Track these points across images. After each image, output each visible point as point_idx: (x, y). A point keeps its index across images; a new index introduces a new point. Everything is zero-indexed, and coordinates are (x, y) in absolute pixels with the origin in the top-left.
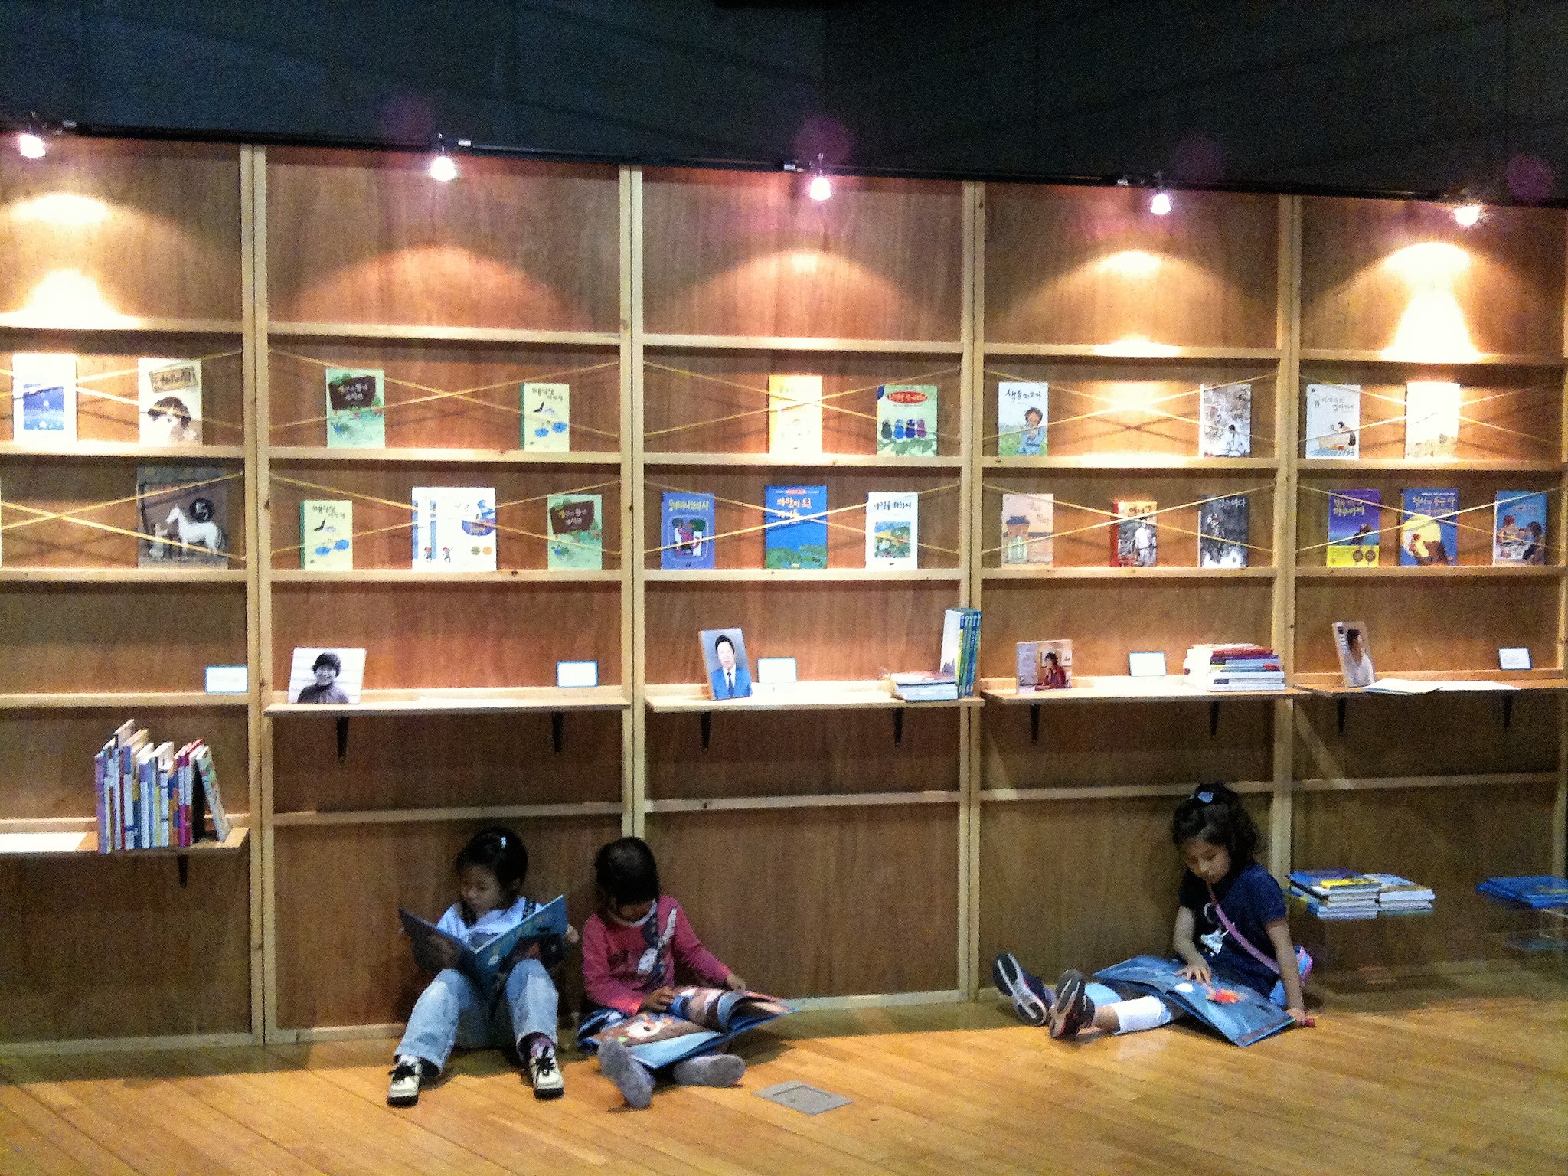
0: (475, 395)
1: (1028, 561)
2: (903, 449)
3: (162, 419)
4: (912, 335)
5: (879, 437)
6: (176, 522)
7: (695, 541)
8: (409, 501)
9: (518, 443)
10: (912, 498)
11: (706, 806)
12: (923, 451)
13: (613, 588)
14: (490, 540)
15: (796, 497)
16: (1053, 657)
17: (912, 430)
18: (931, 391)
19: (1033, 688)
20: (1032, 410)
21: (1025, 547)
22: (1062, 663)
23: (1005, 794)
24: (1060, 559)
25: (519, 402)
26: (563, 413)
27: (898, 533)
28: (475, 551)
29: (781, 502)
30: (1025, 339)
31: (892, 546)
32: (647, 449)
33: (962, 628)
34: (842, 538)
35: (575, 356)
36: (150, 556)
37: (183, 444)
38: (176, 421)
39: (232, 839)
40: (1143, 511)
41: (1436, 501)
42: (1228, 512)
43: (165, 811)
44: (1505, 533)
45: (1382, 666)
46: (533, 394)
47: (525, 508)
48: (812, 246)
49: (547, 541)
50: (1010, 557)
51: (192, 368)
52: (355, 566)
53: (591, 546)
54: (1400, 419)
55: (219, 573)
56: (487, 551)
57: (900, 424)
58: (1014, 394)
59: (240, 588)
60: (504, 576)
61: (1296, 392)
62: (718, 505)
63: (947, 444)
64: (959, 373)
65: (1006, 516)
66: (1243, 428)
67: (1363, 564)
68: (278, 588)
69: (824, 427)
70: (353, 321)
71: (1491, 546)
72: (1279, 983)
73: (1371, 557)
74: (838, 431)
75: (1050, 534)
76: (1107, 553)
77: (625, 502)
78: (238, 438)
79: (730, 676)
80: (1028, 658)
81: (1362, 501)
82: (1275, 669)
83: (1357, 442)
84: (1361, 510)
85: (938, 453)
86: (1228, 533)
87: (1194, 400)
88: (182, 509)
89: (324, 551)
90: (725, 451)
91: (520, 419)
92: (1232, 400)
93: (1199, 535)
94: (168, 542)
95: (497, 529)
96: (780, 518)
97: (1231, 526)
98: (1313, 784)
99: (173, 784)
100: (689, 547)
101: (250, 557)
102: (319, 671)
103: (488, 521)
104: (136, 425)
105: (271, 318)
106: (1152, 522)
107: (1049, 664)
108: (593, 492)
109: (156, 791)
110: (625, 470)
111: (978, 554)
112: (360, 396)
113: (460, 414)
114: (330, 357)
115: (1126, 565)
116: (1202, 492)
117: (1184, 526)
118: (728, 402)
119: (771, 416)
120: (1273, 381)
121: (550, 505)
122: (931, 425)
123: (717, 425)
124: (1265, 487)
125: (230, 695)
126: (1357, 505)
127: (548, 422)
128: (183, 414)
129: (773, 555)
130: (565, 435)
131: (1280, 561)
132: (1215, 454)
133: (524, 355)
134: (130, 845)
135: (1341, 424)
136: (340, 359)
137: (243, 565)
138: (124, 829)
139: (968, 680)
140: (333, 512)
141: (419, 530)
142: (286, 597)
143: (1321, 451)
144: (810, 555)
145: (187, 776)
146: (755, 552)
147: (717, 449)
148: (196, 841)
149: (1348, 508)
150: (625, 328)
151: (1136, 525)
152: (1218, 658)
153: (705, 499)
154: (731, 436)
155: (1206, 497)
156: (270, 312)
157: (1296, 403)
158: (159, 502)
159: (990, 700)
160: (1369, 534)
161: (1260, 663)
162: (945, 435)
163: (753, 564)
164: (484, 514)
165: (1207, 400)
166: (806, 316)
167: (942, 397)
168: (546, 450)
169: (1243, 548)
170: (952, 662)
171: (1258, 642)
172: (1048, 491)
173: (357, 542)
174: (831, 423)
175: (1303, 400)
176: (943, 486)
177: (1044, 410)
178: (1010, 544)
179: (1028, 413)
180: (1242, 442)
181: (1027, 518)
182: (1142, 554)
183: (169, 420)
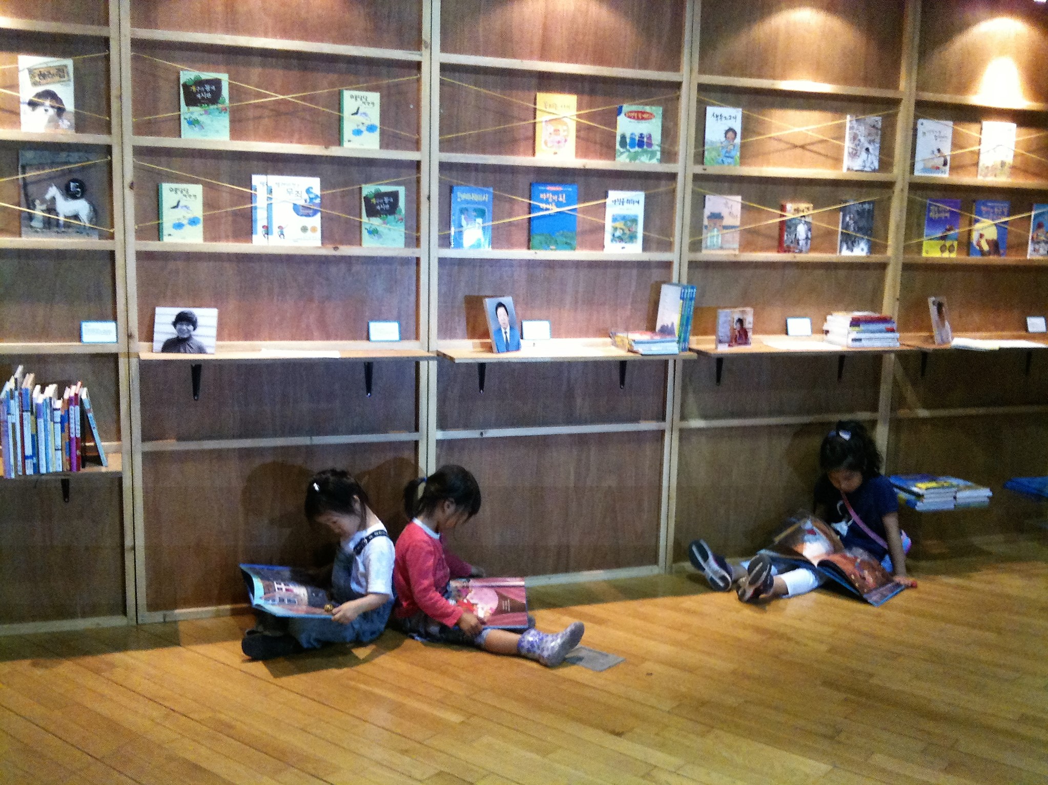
0: (304, 99)
1: (721, 248)
2: (634, 157)
3: (40, 110)
4: (644, 66)
5: (618, 146)
6: (54, 199)
8: (249, 185)
9: (339, 142)
10: (640, 196)
11: (482, 434)
12: (650, 159)
13: (415, 262)
14: (316, 221)
15: (554, 193)
16: (741, 321)
17: (642, 142)
18: (658, 111)
20: (730, 130)
21: (720, 237)
22: (747, 326)
23: (697, 423)
24: (746, 245)
25: (339, 105)
26: (374, 115)
27: (629, 223)
28: (304, 229)
29: (543, 196)
30: (725, 73)
31: (624, 234)
32: (441, 150)
33: (683, 298)
34: (587, 227)
35: (385, 69)
36: (31, 227)
37: (59, 131)
38: (52, 112)
39: (112, 463)
40: (803, 211)
41: (996, 210)
42: (860, 214)
43: (59, 442)
44: (1037, 235)
45: (960, 328)
46: (351, 100)
47: (344, 195)
49: (361, 222)
50: (709, 244)
51: (66, 66)
52: (205, 239)
53: (396, 228)
54: (975, 148)
55: (92, 243)
56: (314, 229)
57: (633, 136)
58: (717, 116)
59: (110, 255)
60: (328, 251)
61: (911, 126)
62: (495, 197)
63: (668, 155)
64: (678, 98)
65: (707, 212)
66: (874, 149)
67: (946, 255)
68: (142, 256)
69: (578, 137)
70: (202, 31)
71: (1027, 243)
72: (887, 558)
73: (951, 248)
74: (587, 140)
75: (738, 227)
76: (776, 243)
77: (424, 193)
78: (107, 128)
79: (506, 334)
80: (725, 322)
81: (948, 208)
82: (892, 331)
83: (948, 164)
84: (948, 215)
85: (661, 161)
86: (860, 229)
87: (841, 127)
88: (58, 187)
89: (179, 226)
90: (500, 154)
91: (340, 120)
92: (867, 127)
93: (840, 230)
94: (47, 215)
95: (322, 212)
96: (542, 210)
97: (861, 224)
98: (903, 413)
99: (65, 420)
101: (117, 230)
102: (178, 326)
103: (315, 204)
104: (17, 114)
105: (133, 25)
106: (808, 219)
107: (737, 326)
108: (398, 184)
109: (50, 425)
110: (424, 167)
111: (687, 240)
112: (209, 96)
113: (291, 114)
114: (183, 61)
115: (789, 251)
116: (844, 198)
117: (829, 223)
118: (504, 114)
119: (538, 127)
120: (896, 114)
121: (364, 193)
122: (657, 138)
123: (495, 132)
124: (884, 196)
125: (103, 344)
126: (945, 211)
127: (363, 124)
128: (57, 105)
129: (536, 239)
130: (376, 136)
131: (892, 252)
133: (343, 66)
134: (30, 471)
135: (939, 150)
136: (192, 63)
137: (112, 237)
138: (25, 458)
139: (682, 340)
140: (187, 194)
141: (258, 211)
142: (148, 264)
143: (925, 169)
144: (564, 240)
145: (75, 411)
146: (522, 236)
147: (493, 152)
148: (84, 467)
149: (939, 212)
150: (426, 47)
151: (797, 221)
152: (855, 323)
153: (488, 192)
154: (506, 143)
155: (846, 202)
156: (132, 18)
157: (911, 133)
158: (38, 181)
159: (699, 352)
160: (952, 232)
161: (882, 326)
162: (666, 146)
163: (520, 246)
164: (311, 199)
165: (851, 128)
166: (566, 46)
167: (665, 116)
168: (362, 147)
169: (868, 241)
170: (670, 326)
171: (874, 311)
172: (738, 194)
173: (207, 219)
174: (582, 134)
175: (915, 130)
176: (663, 187)
177: (738, 130)
178: (709, 235)
179: (727, 132)
180: (873, 161)
181: (722, 215)
182: (801, 244)
183: (46, 110)
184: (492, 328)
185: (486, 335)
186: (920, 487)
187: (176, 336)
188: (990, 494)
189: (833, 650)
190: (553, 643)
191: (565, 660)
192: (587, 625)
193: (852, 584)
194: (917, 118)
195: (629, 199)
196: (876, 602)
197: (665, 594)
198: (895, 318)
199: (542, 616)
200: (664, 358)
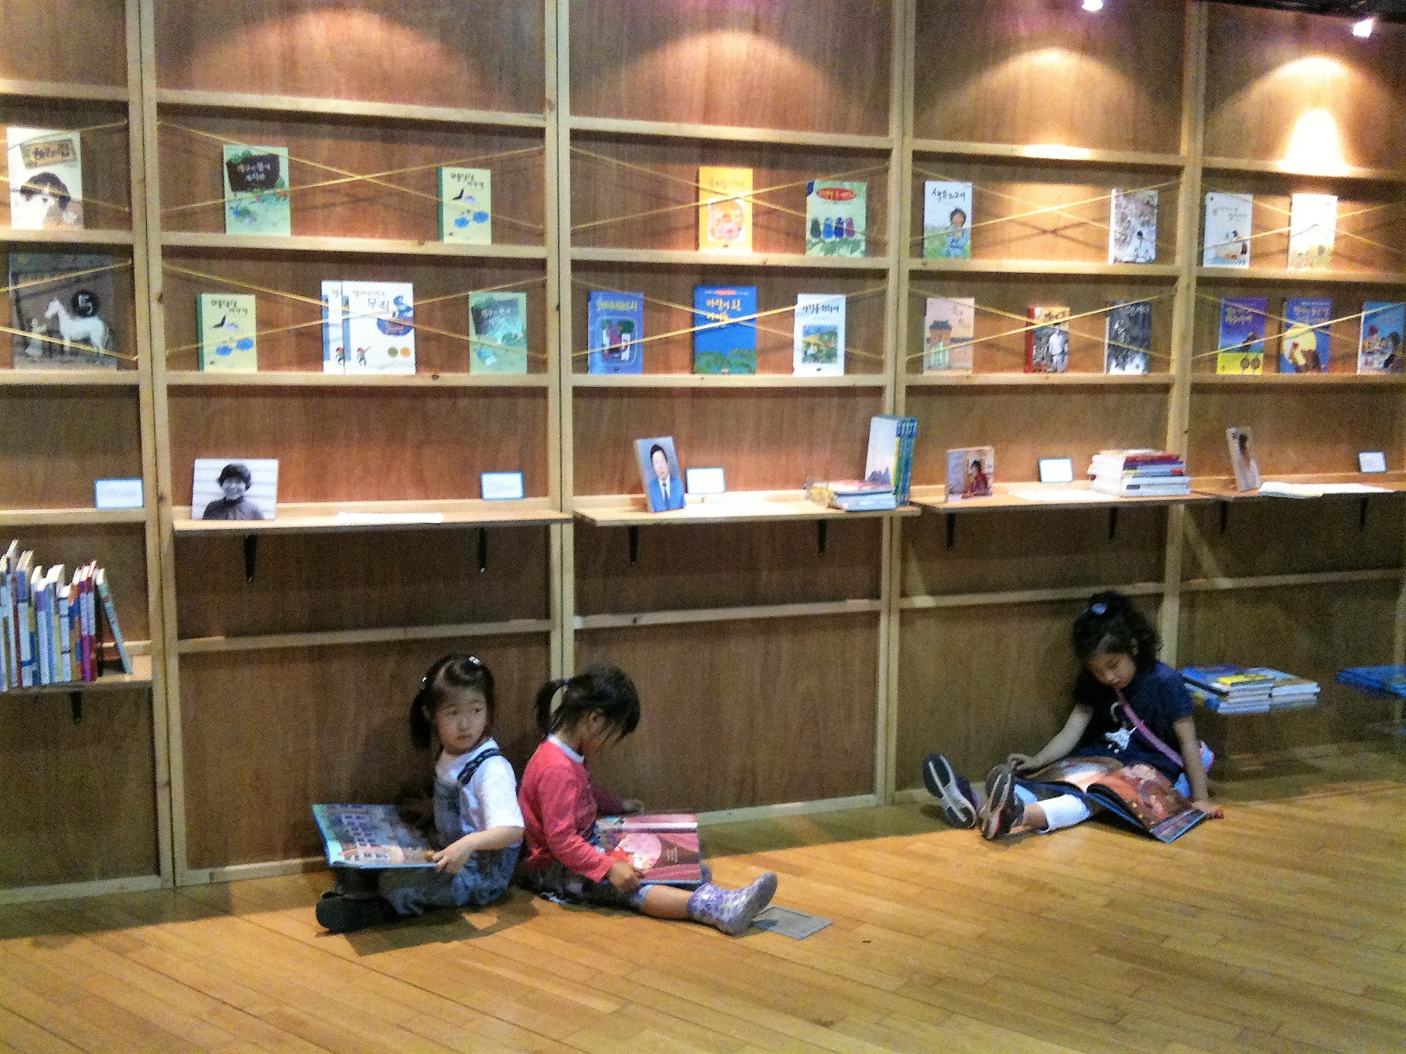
0: (389, 179)
1: (949, 368)
2: (830, 250)
3: (37, 199)
4: (842, 129)
5: (808, 236)
6: (56, 317)
7: (623, 344)
8: (317, 293)
9: (438, 236)
10: (840, 300)
11: (635, 621)
12: (852, 252)
13: (540, 393)
14: (408, 340)
15: (725, 298)
16: (977, 464)
17: (840, 230)
18: (860, 188)
19: (961, 496)
20: (957, 211)
21: (947, 353)
22: (987, 470)
23: (923, 601)
24: (982, 364)
25: (437, 188)
26: (483, 202)
27: (826, 337)
28: (393, 352)
29: (711, 303)
30: (950, 135)
31: (819, 351)
32: (574, 243)
33: (899, 435)
34: (770, 343)
35: (495, 140)
36: (27, 356)
37: (61, 227)
38: (52, 202)
39: (139, 670)
40: (1057, 317)
41: (1314, 311)
42: (1134, 319)
43: (66, 643)
44: (1370, 343)
45: (1270, 470)
46: (452, 180)
47: (445, 305)
48: (742, 28)
49: (468, 341)
52: (259, 368)
53: (515, 348)
54: (1285, 230)
55: (107, 375)
57: (829, 222)
58: (939, 194)
59: (133, 391)
60: (425, 380)
61: (1198, 202)
62: (647, 306)
63: (875, 246)
64: (886, 170)
65: (929, 320)
66: (1150, 233)
67: (1249, 371)
68: (175, 391)
69: (755, 224)
70: (252, 90)
71: (1357, 354)
72: (1182, 777)
73: (1256, 363)
74: (768, 228)
75: (972, 339)
76: (1020, 361)
77: (552, 302)
78: (126, 221)
79: (666, 487)
80: (956, 466)
81: (1249, 309)
82: (1181, 474)
83: (1248, 250)
84: (1249, 318)
85: (866, 254)
86: (1133, 340)
87: (1105, 205)
88: (62, 302)
89: (225, 351)
90: (653, 247)
91: (438, 206)
92: (1140, 205)
93: (1107, 341)
94: (47, 339)
95: (415, 328)
96: (710, 321)
97: (1134, 333)
98: (1198, 583)
99: (74, 612)
100: (617, 350)
101: (142, 357)
102: (226, 484)
103: (406, 319)
104: (7, 205)
105: (159, 85)
106: (1065, 328)
107: (973, 471)
108: (516, 290)
109: (55, 620)
110: (551, 266)
111: (904, 359)
112: (262, 177)
113: (371, 200)
114: (227, 132)
115: (1040, 371)
116: (1110, 298)
117: (1091, 333)
118: (657, 197)
119: (701, 210)
120: (1177, 187)
122: (860, 224)
123: (645, 220)
124: (1164, 296)
125: (125, 510)
126: (1245, 314)
127: (468, 211)
128: (61, 193)
129: (702, 361)
130: (487, 226)
131: (1177, 369)
132: (1125, 259)
133: (440, 135)
134: (27, 682)
135: (1235, 233)
136: (239, 133)
137: (135, 366)
138: (21, 664)
139: (902, 490)
140: (234, 308)
141: (331, 329)
142: (185, 401)
144: (740, 360)
145: (88, 601)
146: (683, 355)
147: (644, 246)
148: (100, 675)
149: (1238, 315)
150: (551, 109)
151: (1051, 331)
152: (1131, 464)
153: (635, 299)
154: (658, 233)
155: (1114, 303)
156: (159, 77)
157: (1197, 211)
158: (35, 294)
159: (925, 508)
160: (1256, 341)
161: (1167, 468)
162: (873, 234)
163: (682, 369)
164: (401, 312)
165: (1118, 206)
166: (736, 104)
167: (870, 197)
168: (467, 242)
169: (1145, 354)
170: (883, 472)
171: (1156, 447)
172: (969, 296)
173: (261, 341)
174: (761, 220)
175: (1203, 208)
176: (870, 288)
177: (968, 211)
178: (933, 350)
179: (953, 214)
180: (1148, 249)
181: (950, 323)
182: (1055, 361)
183: (45, 200)
184: (647, 480)
185: (637, 488)
186: (1224, 682)
187: (222, 498)
188: (1318, 690)
189: (1111, 904)
190: (736, 902)
191: (752, 925)
192: (781, 877)
193: (1132, 814)
194: (1204, 192)
195: (826, 304)
196: (1168, 837)
197: (886, 833)
198: (1183, 458)
199: (721, 866)
200: (877, 515)
